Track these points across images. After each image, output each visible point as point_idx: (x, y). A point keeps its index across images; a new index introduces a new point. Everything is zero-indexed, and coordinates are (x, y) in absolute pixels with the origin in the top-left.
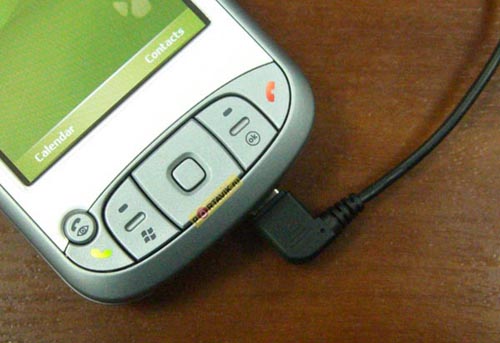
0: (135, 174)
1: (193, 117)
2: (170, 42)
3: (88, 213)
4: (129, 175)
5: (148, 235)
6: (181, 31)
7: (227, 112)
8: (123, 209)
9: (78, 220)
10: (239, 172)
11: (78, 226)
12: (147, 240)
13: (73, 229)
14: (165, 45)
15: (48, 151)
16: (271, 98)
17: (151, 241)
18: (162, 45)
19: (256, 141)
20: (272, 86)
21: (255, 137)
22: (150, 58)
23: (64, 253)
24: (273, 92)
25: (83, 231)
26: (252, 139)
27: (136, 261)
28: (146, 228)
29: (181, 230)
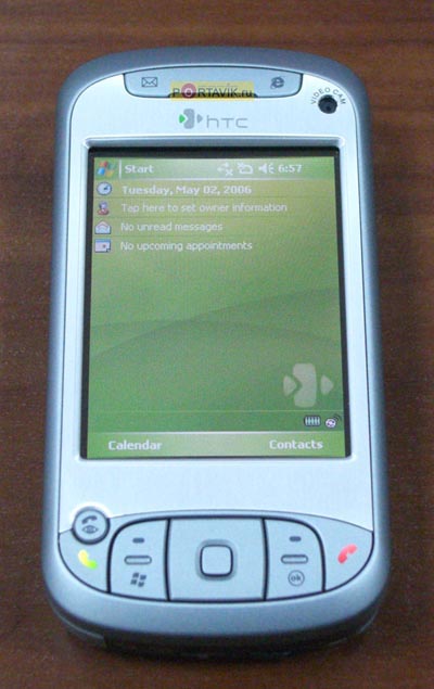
0: (174, 523)
1: (263, 519)
2: (303, 446)
3: (108, 521)
4: (169, 519)
5: (138, 579)
6: (320, 446)
7: (295, 539)
8: (139, 541)
9: (94, 518)
10: (260, 595)
11: (90, 522)
12: (134, 582)
13: (85, 521)
14: (296, 445)
15: (124, 446)
16: (342, 559)
17: (136, 587)
18: (294, 442)
19: (296, 582)
20: (352, 550)
21: (299, 578)
22: (275, 445)
23: (59, 534)
24: (348, 555)
25: (90, 530)
26: (296, 578)
27: (109, 591)
28: (142, 573)
29: (169, 600)
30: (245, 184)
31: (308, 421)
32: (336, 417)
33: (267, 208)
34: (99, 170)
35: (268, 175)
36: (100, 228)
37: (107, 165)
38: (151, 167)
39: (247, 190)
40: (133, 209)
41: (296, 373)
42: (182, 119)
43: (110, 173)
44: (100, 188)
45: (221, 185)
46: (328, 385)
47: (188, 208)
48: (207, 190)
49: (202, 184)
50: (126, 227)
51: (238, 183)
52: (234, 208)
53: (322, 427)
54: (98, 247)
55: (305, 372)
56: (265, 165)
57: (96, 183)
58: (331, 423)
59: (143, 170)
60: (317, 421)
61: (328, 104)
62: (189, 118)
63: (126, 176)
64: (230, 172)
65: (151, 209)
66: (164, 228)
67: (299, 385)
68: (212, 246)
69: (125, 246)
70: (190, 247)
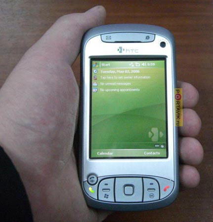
0: (116, 179)
1: (142, 177)
2: (154, 153)
3: (97, 178)
4: (115, 177)
6: (159, 153)
7: (152, 184)
8: (106, 184)
9: (93, 178)
10: (141, 201)
12: (105, 197)
13: (91, 178)
15: (102, 154)
16: (165, 190)
18: (151, 152)
22: (146, 153)
23: (83, 182)
24: (167, 189)
25: (92, 181)
26: (151, 196)
27: (98, 199)
28: (107, 194)
29: (115, 202)
30: (137, 69)
31: (156, 146)
32: (164, 144)
33: (144, 77)
34: (94, 65)
35: (145, 67)
36: (94, 84)
37: (96, 64)
38: (109, 64)
39: (138, 72)
40: (104, 78)
41: (152, 130)
42: (118, 50)
43: (97, 66)
44: (94, 71)
45: (130, 70)
46: (162, 134)
47: (121, 78)
48: (126, 72)
49: (124, 70)
50: (102, 84)
51: (136, 69)
52: (134, 77)
53: (160, 147)
54: (94, 90)
55: (155, 130)
56: (144, 63)
57: (93, 69)
58: (162, 146)
59: (107, 65)
60: (158, 146)
61: (163, 44)
62: (120, 49)
63: (102, 67)
64: (133, 66)
65: (109, 78)
66: (113, 84)
67: (153, 135)
68: (128, 90)
69: (102, 90)
70: (121, 90)
